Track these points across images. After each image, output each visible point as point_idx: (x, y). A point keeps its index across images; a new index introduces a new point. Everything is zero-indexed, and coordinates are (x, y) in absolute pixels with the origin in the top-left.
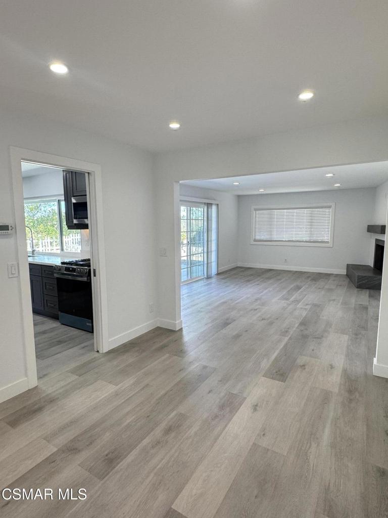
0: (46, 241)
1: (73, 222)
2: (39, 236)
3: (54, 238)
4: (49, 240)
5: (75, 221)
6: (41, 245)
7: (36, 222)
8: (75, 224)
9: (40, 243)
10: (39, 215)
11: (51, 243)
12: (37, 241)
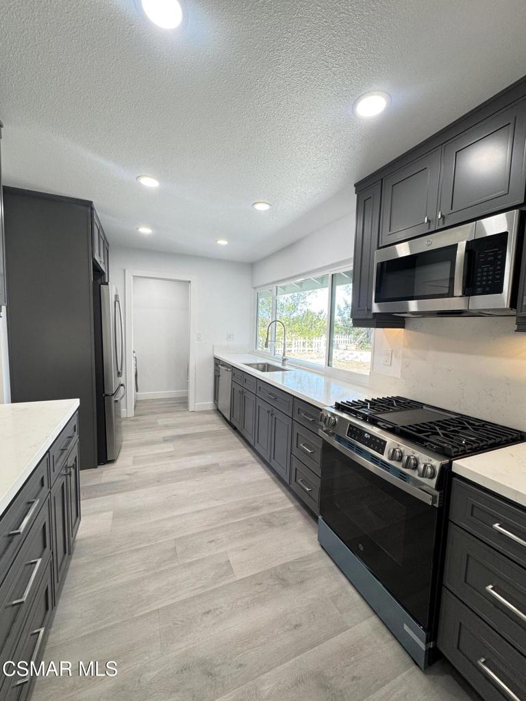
0: (299, 341)
1: (370, 310)
2: (293, 335)
3: (307, 337)
4: (302, 341)
5: (376, 308)
6: (293, 346)
7: (292, 321)
8: (375, 314)
9: (293, 343)
10: (295, 315)
11: (304, 344)
12: (290, 340)
